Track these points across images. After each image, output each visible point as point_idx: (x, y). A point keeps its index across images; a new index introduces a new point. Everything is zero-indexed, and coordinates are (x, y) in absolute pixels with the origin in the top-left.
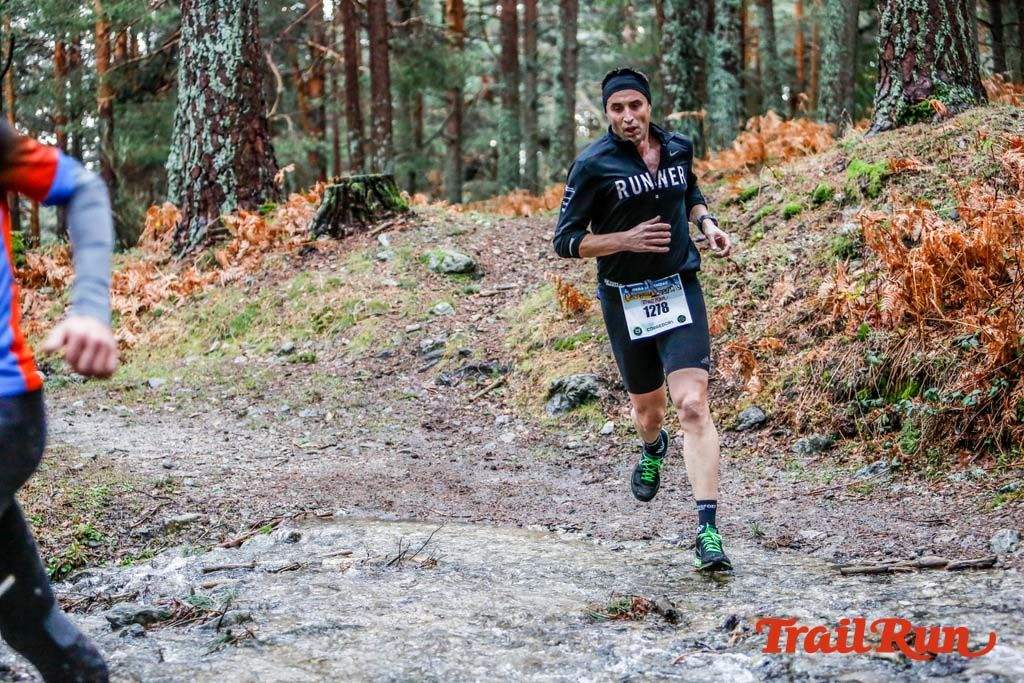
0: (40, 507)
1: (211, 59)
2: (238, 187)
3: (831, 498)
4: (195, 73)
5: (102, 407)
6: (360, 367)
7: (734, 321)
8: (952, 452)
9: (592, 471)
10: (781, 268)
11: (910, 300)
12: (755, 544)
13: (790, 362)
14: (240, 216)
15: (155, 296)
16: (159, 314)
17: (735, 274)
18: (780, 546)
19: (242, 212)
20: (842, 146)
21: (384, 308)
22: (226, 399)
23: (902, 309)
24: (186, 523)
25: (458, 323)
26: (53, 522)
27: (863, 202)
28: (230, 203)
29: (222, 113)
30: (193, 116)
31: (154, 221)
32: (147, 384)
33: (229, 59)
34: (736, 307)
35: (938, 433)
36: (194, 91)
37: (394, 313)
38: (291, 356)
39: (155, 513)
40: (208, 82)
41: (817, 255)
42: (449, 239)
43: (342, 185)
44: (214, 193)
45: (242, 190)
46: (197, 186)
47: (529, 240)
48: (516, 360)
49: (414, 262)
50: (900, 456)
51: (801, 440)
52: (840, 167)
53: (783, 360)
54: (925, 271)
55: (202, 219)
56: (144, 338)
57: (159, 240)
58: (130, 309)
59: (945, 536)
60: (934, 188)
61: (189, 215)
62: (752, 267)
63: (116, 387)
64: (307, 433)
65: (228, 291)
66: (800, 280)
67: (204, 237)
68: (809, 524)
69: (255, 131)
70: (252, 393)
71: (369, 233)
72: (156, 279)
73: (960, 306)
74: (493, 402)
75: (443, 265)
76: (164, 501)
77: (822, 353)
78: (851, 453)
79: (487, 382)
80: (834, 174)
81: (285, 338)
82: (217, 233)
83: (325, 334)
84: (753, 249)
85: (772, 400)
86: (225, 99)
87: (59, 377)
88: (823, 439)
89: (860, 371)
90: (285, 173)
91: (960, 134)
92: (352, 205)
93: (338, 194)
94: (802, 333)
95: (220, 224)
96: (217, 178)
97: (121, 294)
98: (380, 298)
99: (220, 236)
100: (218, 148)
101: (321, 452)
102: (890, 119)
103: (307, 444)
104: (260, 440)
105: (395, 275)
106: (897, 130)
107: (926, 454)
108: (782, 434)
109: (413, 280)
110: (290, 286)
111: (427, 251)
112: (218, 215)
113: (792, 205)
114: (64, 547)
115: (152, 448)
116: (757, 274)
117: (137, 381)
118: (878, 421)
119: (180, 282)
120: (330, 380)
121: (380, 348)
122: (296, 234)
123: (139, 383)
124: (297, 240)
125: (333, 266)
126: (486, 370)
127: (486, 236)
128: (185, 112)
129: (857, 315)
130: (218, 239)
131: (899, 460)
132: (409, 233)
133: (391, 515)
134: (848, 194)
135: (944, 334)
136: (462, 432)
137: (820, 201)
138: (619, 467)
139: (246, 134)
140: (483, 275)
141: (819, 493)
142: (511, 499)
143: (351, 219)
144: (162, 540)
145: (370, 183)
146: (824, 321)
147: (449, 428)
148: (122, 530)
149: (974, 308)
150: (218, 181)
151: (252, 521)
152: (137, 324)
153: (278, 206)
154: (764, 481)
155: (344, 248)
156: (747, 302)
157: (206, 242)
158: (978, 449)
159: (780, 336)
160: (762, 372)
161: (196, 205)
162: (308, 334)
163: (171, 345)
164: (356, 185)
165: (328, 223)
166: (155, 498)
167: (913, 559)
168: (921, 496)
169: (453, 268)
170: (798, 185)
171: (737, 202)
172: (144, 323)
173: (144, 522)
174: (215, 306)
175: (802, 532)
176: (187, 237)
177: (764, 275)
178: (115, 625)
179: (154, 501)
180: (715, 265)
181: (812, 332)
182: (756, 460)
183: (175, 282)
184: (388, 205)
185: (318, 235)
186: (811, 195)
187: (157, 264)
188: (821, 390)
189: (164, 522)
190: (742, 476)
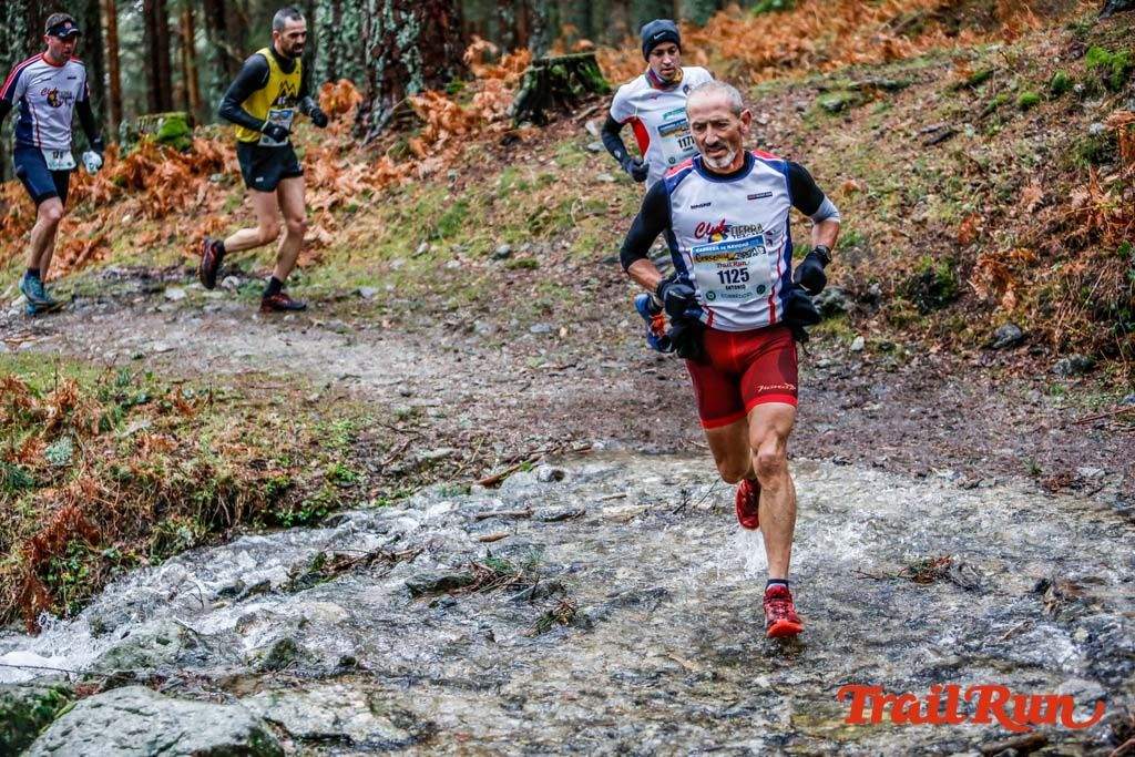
0: (286, 447)
2: (424, 65)
3: (1101, 427)
5: (316, 322)
6: (586, 274)
7: (981, 229)
9: (848, 394)
10: (1027, 170)
12: (1033, 482)
13: (1045, 275)
14: (427, 97)
15: (348, 191)
16: (354, 209)
17: (977, 176)
18: (1062, 486)
19: (430, 93)
20: (1075, 27)
21: (604, 206)
22: (448, 311)
24: (438, 459)
26: (302, 463)
27: (1105, 95)
28: (417, 83)
31: (329, 100)
32: (358, 293)
34: (982, 213)
37: (614, 212)
38: (508, 260)
39: (405, 449)
41: (1063, 157)
43: (541, 68)
44: (398, 72)
45: (428, 68)
46: (379, 66)
51: (1062, 361)
52: (1076, 53)
53: (1036, 272)
55: (386, 100)
56: (341, 238)
57: (337, 122)
58: (321, 204)
61: (371, 96)
62: (995, 168)
63: (326, 298)
64: (543, 351)
65: (429, 185)
66: (1047, 184)
67: (389, 120)
68: (1084, 459)
69: (439, 4)
70: (475, 305)
71: (574, 119)
72: (343, 168)
76: (413, 436)
77: (1078, 267)
78: (1114, 376)
80: (1071, 61)
81: (499, 240)
82: (404, 115)
83: (542, 236)
84: (993, 145)
85: (1028, 317)
87: (254, 282)
88: (1084, 359)
89: (1120, 288)
90: (475, 49)
92: (554, 88)
93: (539, 78)
94: (1055, 243)
95: (407, 106)
96: (401, 57)
98: (597, 195)
99: (407, 119)
100: (401, 25)
101: (561, 373)
103: (546, 365)
104: (494, 359)
105: (610, 170)
108: (1039, 353)
110: (498, 183)
112: (403, 96)
113: (1029, 95)
114: (317, 489)
115: (384, 372)
116: (1000, 176)
117: (345, 289)
119: (372, 173)
120: (557, 290)
121: (604, 252)
122: (495, 120)
123: (349, 292)
124: (497, 127)
125: (542, 159)
129: (1113, 228)
130: (405, 122)
133: (650, 446)
134: (1088, 85)
137: (1059, 90)
138: (875, 390)
139: (430, 9)
141: (1087, 422)
143: (554, 104)
144: (416, 478)
145: (571, 64)
146: (1076, 233)
148: (373, 469)
150: (402, 60)
151: (507, 455)
152: (332, 221)
153: (467, 86)
154: (1029, 407)
155: (550, 137)
156: (995, 208)
157: (392, 126)
159: (1029, 246)
160: (1017, 286)
161: (379, 85)
162: (524, 236)
163: (372, 246)
164: (558, 68)
165: (530, 110)
166: (402, 432)
170: (1032, 73)
171: (966, 87)
172: (338, 220)
173: (395, 459)
174: (418, 203)
175: (1079, 469)
176: (371, 120)
177: (1009, 177)
178: (415, 592)
179: (401, 436)
180: (954, 163)
181: (1066, 243)
182: (1016, 382)
183: (368, 174)
184: (590, 87)
185: (520, 122)
186: (1048, 84)
187: (341, 150)
188: (1080, 307)
189: (416, 459)
190: (1005, 401)
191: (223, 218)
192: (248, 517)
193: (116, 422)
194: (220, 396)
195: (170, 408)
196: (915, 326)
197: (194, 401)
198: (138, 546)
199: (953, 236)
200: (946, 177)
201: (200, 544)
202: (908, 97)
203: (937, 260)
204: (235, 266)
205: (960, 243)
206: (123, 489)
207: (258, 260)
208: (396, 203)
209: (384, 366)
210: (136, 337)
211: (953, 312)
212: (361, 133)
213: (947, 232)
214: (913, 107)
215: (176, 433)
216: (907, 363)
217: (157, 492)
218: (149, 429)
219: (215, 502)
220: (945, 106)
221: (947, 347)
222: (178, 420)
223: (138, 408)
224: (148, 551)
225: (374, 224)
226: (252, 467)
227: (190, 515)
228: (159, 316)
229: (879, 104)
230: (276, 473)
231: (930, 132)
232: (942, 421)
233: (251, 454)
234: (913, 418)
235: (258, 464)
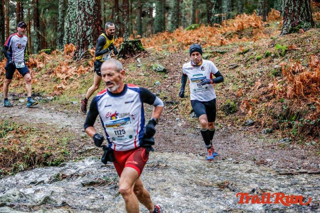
0: (50, 144)
1: (86, 3)
3: (273, 148)
4: (81, 7)
5: (60, 110)
7: (244, 93)
8: (306, 136)
10: (257, 77)
11: (295, 91)
12: (254, 162)
13: (260, 106)
15: (71, 74)
16: (72, 80)
17: (243, 78)
18: (261, 164)
20: (273, 38)
21: (141, 82)
23: (293, 94)
24: (92, 149)
25: (163, 88)
26: (54, 149)
27: (280, 57)
28: (91, 45)
29: (89, 19)
30: (80, 19)
32: (72, 103)
33: (91, 3)
34: (244, 88)
35: (302, 130)
36: (81, 12)
37: (143, 84)
39: (83, 146)
40: (85, 10)
41: (267, 74)
42: (158, 60)
43: (126, 43)
44: (86, 42)
45: (94, 41)
46: (81, 40)
47: (180, 61)
48: (180, 100)
49: (148, 68)
50: (292, 137)
51: (263, 130)
52: (272, 45)
53: (258, 105)
54: (300, 84)
55: (82, 50)
56: (68, 87)
57: (69, 55)
58: (63, 78)
59: (306, 163)
60: (300, 55)
61: (78, 49)
62: (248, 76)
63: (63, 104)
66: (262, 81)
67: (83, 55)
68: (268, 157)
69: (98, 24)
71: (134, 58)
72: (70, 68)
73: (309, 94)
74: (174, 113)
75: (157, 69)
76: (85, 143)
77: (270, 104)
78: (278, 134)
79: (172, 107)
80: (271, 48)
82: (87, 54)
84: (248, 70)
85: (255, 117)
86: (90, 15)
87: (44, 98)
88: (270, 130)
89: (280, 110)
91: (308, 38)
92: (129, 49)
93: (125, 46)
94: (264, 97)
95: (88, 52)
96: (87, 38)
97: (60, 73)
98: (139, 79)
100: (88, 29)
102: (287, 31)
105: (143, 72)
106: (289, 35)
107: (299, 137)
108: (258, 127)
109: (148, 73)
111: (152, 65)
112: (87, 49)
113: (259, 57)
114: (58, 156)
115: (78, 125)
116: (250, 79)
117: (69, 102)
118: (285, 125)
119: (77, 70)
123: (70, 102)
126: (172, 103)
127: (168, 59)
128: (78, 18)
129: (279, 94)
130: (88, 56)
131: (292, 138)
132: (146, 58)
134: (275, 54)
135: (305, 102)
136: (166, 122)
137: (267, 56)
139: (96, 25)
140: (168, 72)
141: (270, 147)
142: (183, 144)
143: (129, 53)
144: (85, 154)
145: (134, 42)
146: (270, 95)
147: (162, 121)
148: (74, 151)
149: (313, 95)
150: (87, 39)
152: (66, 82)
154: (254, 142)
156: (248, 87)
157: (84, 57)
158: (314, 136)
159: (256, 98)
160: (253, 109)
161: (81, 45)
163: (77, 90)
164: (130, 43)
165: (122, 54)
166: (82, 142)
167: (298, 170)
168: (299, 149)
169: (160, 70)
170: (260, 50)
171: (242, 54)
172: (68, 82)
173: (80, 149)
174: (90, 79)
175: (266, 159)
176: (78, 55)
177: (252, 79)
178: (84, 185)
179: (82, 143)
180: (237, 74)
181: (267, 98)
182: (251, 135)
183: (76, 70)
184: (139, 49)
185: (119, 58)
186: (264, 54)
187: (69, 63)
188: (269, 115)
189: (85, 149)
190: (248, 140)
191: (36, 80)
192: (39, 163)
193: (4, 135)
194: (33, 130)
195: (19, 132)
196: (224, 118)
197: (25, 130)
198: (8, 169)
199: (236, 94)
200: (235, 78)
201: (25, 170)
202: (226, 55)
203: (231, 101)
204: (39, 94)
205: (238, 96)
206: (5, 154)
207: (45, 92)
208: (84, 78)
209: (78, 123)
210: (10, 112)
211: (235, 115)
212: (75, 59)
213: (234, 93)
214: (227, 58)
215: (20, 139)
216: (221, 129)
217: (14, 155)
218: (13, 138)
219: (30, 158)
220: (236, 59)
221: (233, 125)
222: (21, 135)
223: (10, 132)
224: (11, 171)
225: (77, 84)
226: (41, 149)
227: (23, 162)
228: (17, 106)
229: (218, 57)
230: (47, 151)
231: (231, 65)
232: (230, 145)
233: (40, 146)
234: (222, 144)
235: (42, 149)
